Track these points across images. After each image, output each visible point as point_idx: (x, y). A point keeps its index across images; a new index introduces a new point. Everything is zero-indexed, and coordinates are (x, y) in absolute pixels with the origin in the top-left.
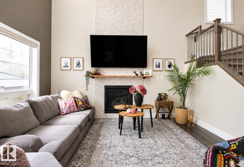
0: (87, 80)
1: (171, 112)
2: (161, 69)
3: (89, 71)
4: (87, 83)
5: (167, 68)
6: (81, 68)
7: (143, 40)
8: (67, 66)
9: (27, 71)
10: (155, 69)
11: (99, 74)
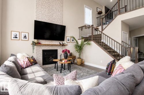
1: (74, 60)
2: (69, 42)
4: (33, 49)
5: (72, 42)
6: (27, 39)
8: (16, 38)
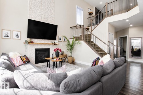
2: (61, 41)
3: (26, 40)
4: (26, 47)
7: (55, 27)
8: (8, 36)
10: (59, 41)
11: (33, 42)
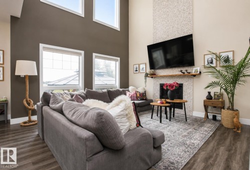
0: (145, 79)
8: (137, 71)
9: (114, 73)
11: (155, 75)
